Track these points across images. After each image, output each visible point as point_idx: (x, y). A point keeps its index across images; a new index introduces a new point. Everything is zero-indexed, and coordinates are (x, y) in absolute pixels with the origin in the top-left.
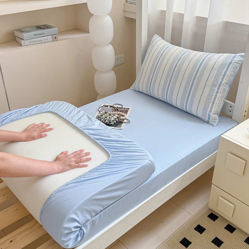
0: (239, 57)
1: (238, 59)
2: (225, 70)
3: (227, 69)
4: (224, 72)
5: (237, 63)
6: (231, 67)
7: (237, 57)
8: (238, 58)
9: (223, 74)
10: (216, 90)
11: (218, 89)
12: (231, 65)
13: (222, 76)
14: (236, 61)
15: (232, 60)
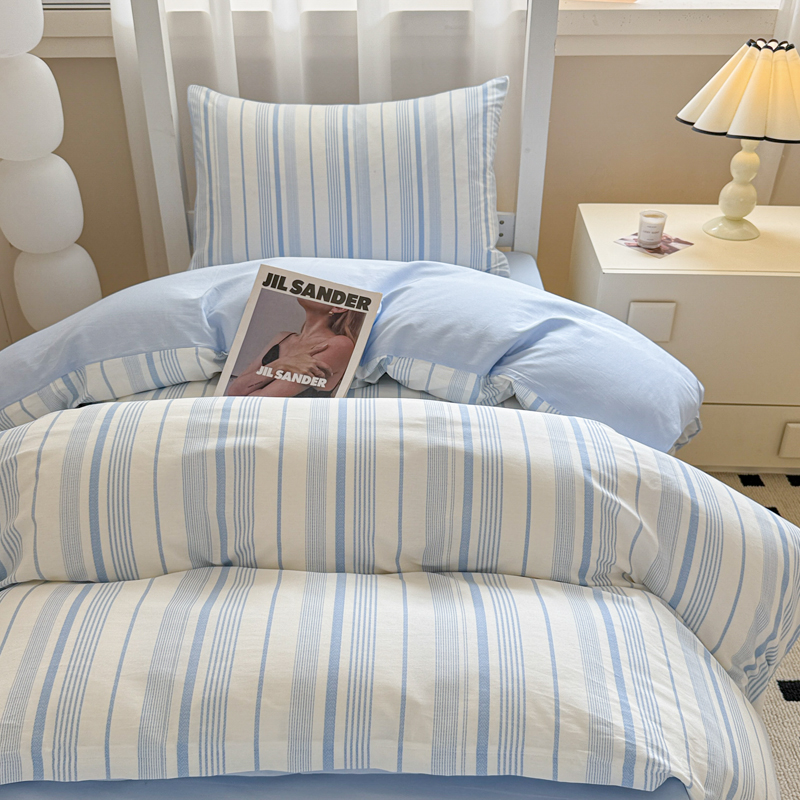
0: (495, 90)
1: (495, 96)
2: (481, 130)
3: (485, 126)
4: (481, 136)
5: (497, 106)
6: (489, 118)
7: (490, 91)
8: (493, 94)
9: (481, 141)
10: (482, 185)
11: (485, 182)
12: (489, 114)
13: (481, 148)
14: (493, 101)
15: (485, 101)
